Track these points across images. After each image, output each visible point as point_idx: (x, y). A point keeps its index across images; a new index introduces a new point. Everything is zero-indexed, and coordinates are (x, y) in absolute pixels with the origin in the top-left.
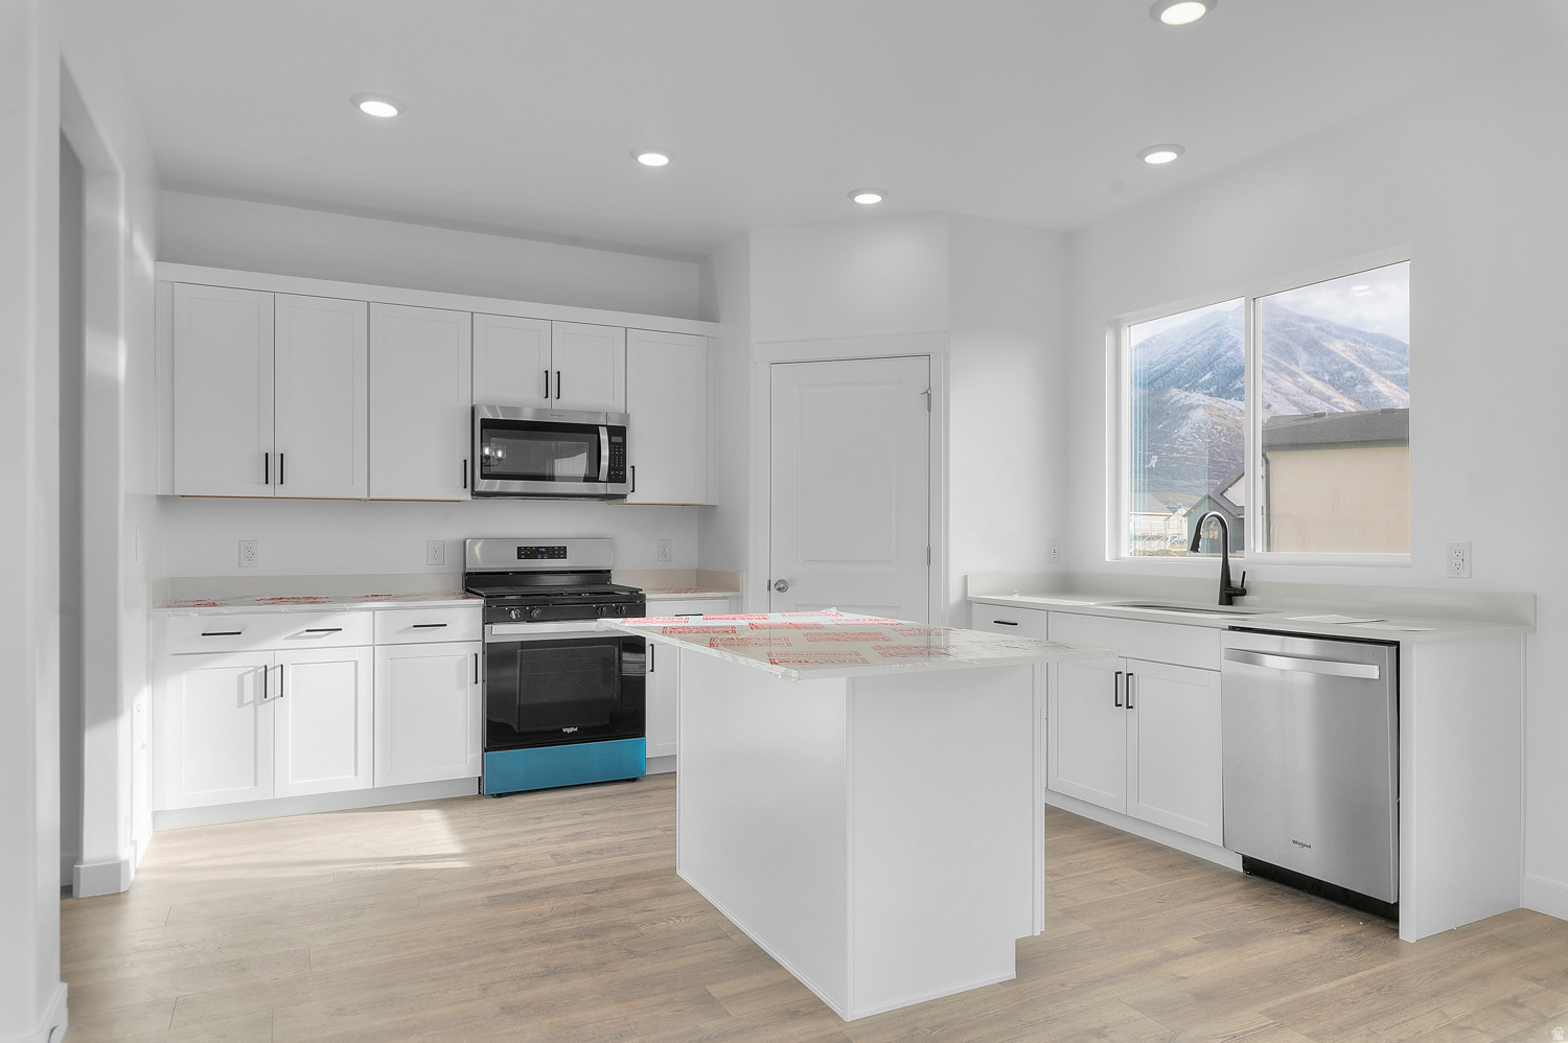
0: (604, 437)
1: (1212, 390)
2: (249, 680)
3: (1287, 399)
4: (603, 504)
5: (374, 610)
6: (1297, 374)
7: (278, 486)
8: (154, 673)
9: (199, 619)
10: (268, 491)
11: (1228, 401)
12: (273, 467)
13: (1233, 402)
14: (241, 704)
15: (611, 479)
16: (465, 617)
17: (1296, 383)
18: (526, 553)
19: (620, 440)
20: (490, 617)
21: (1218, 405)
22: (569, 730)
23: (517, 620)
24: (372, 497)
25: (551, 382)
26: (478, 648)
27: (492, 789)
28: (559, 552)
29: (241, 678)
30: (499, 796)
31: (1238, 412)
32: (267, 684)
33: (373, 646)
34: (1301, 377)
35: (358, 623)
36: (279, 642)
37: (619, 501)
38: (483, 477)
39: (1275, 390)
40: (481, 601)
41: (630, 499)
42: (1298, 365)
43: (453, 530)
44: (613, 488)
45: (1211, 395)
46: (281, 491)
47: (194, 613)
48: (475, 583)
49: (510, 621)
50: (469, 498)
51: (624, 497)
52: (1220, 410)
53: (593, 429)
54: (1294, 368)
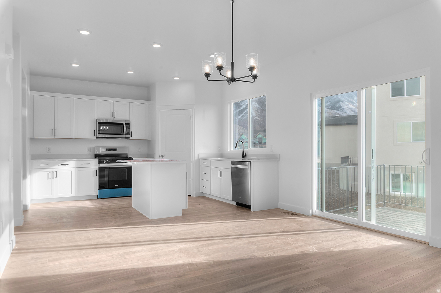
0: (125, 125)
1: (330, 107)
2: (50, 174)
3: (351, 110)
4: (126, 140)
5: (75, 161)
6: (354, 103)
7: (55, 136)
8: (31, 172)
9: (39, 162)
10: (53, 137)
11: (334, 111)
12: (54, 132)
13: (336, 111)
14: (48, 179)
15: (126, 134)
16: (94, 162)
17: (354, 105)
18: (108, 150)
19: (128, 126)
20: (100, 162)
21: (331, 112)
22: (116, 186)
23: (105, 163)
24: (75, 138)
25: (113, 114)
26: (97, 168)
27: (101, 197)
28: (116, 150)
29: (48, 174)
30: (102, 199)
31: (337, 114)
32: (53, 175)
33: (75, 168)
34: (355, 104)
35: (71, 163)
36: (56, 167)
37: (129, 139)
38: (98, 134)
39: (348, 108)
40: (98, 159)
41: (130, 139)
42: (354, 100)
43: (93, 145)
44: (127, 136)
45: (329, 109)
46: (56, 137)
47: (39, 161)
48: (97, 156)
49: (104, 163)
50: (96, 138)
51: (129, 138)
52: (332, 113)
53: (122, 124)
54: (353, 101)
